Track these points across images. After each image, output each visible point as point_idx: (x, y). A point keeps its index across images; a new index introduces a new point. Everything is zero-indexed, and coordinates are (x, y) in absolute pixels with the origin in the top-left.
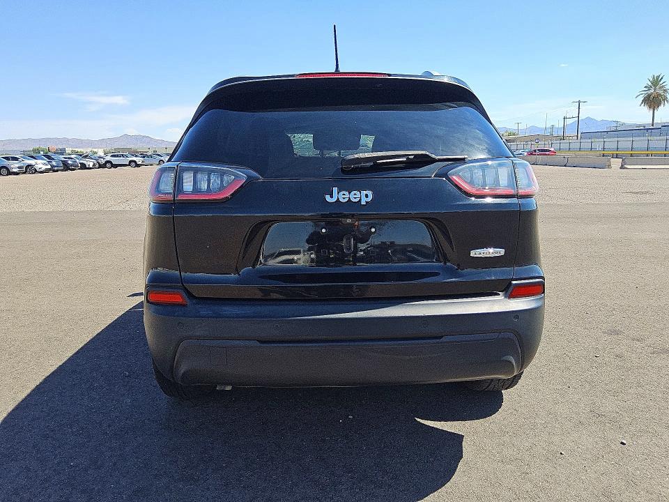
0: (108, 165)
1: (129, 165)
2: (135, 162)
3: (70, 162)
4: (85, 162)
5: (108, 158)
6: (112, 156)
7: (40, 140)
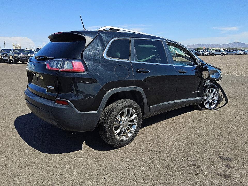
0: (213, 54)
1: (221, 55)
2: (223, 53)
3: (198, 53)
4: (204, 53)
5: (213, 52)
6: (215, 51)
7: (201, 45)
